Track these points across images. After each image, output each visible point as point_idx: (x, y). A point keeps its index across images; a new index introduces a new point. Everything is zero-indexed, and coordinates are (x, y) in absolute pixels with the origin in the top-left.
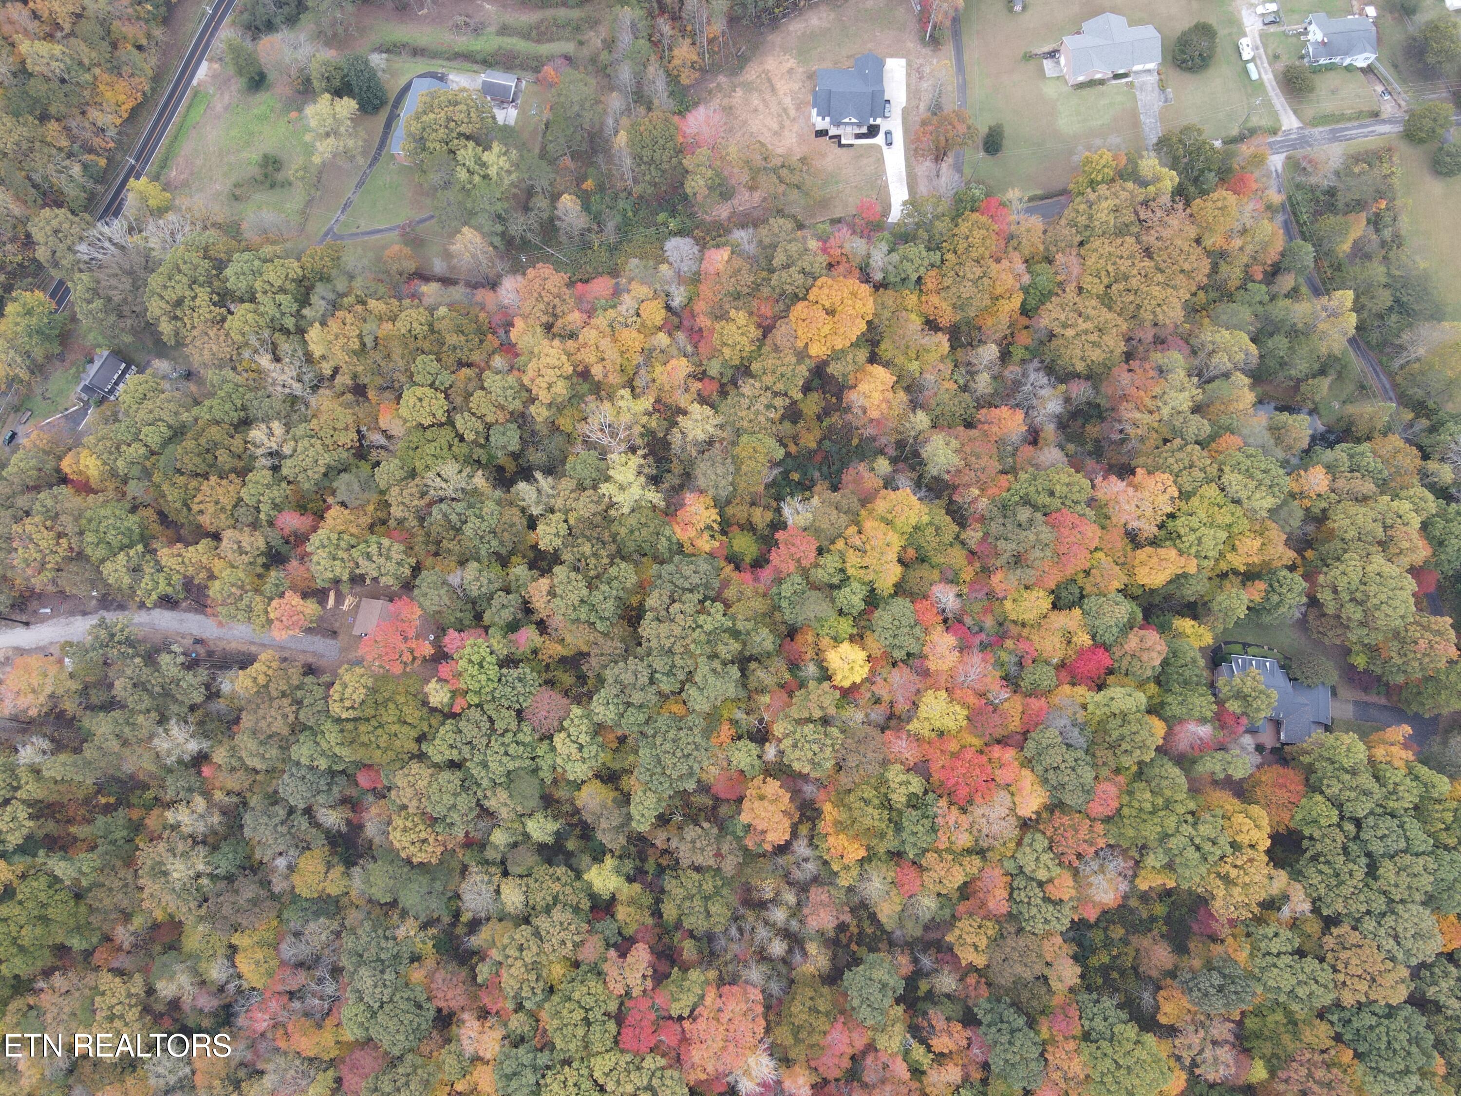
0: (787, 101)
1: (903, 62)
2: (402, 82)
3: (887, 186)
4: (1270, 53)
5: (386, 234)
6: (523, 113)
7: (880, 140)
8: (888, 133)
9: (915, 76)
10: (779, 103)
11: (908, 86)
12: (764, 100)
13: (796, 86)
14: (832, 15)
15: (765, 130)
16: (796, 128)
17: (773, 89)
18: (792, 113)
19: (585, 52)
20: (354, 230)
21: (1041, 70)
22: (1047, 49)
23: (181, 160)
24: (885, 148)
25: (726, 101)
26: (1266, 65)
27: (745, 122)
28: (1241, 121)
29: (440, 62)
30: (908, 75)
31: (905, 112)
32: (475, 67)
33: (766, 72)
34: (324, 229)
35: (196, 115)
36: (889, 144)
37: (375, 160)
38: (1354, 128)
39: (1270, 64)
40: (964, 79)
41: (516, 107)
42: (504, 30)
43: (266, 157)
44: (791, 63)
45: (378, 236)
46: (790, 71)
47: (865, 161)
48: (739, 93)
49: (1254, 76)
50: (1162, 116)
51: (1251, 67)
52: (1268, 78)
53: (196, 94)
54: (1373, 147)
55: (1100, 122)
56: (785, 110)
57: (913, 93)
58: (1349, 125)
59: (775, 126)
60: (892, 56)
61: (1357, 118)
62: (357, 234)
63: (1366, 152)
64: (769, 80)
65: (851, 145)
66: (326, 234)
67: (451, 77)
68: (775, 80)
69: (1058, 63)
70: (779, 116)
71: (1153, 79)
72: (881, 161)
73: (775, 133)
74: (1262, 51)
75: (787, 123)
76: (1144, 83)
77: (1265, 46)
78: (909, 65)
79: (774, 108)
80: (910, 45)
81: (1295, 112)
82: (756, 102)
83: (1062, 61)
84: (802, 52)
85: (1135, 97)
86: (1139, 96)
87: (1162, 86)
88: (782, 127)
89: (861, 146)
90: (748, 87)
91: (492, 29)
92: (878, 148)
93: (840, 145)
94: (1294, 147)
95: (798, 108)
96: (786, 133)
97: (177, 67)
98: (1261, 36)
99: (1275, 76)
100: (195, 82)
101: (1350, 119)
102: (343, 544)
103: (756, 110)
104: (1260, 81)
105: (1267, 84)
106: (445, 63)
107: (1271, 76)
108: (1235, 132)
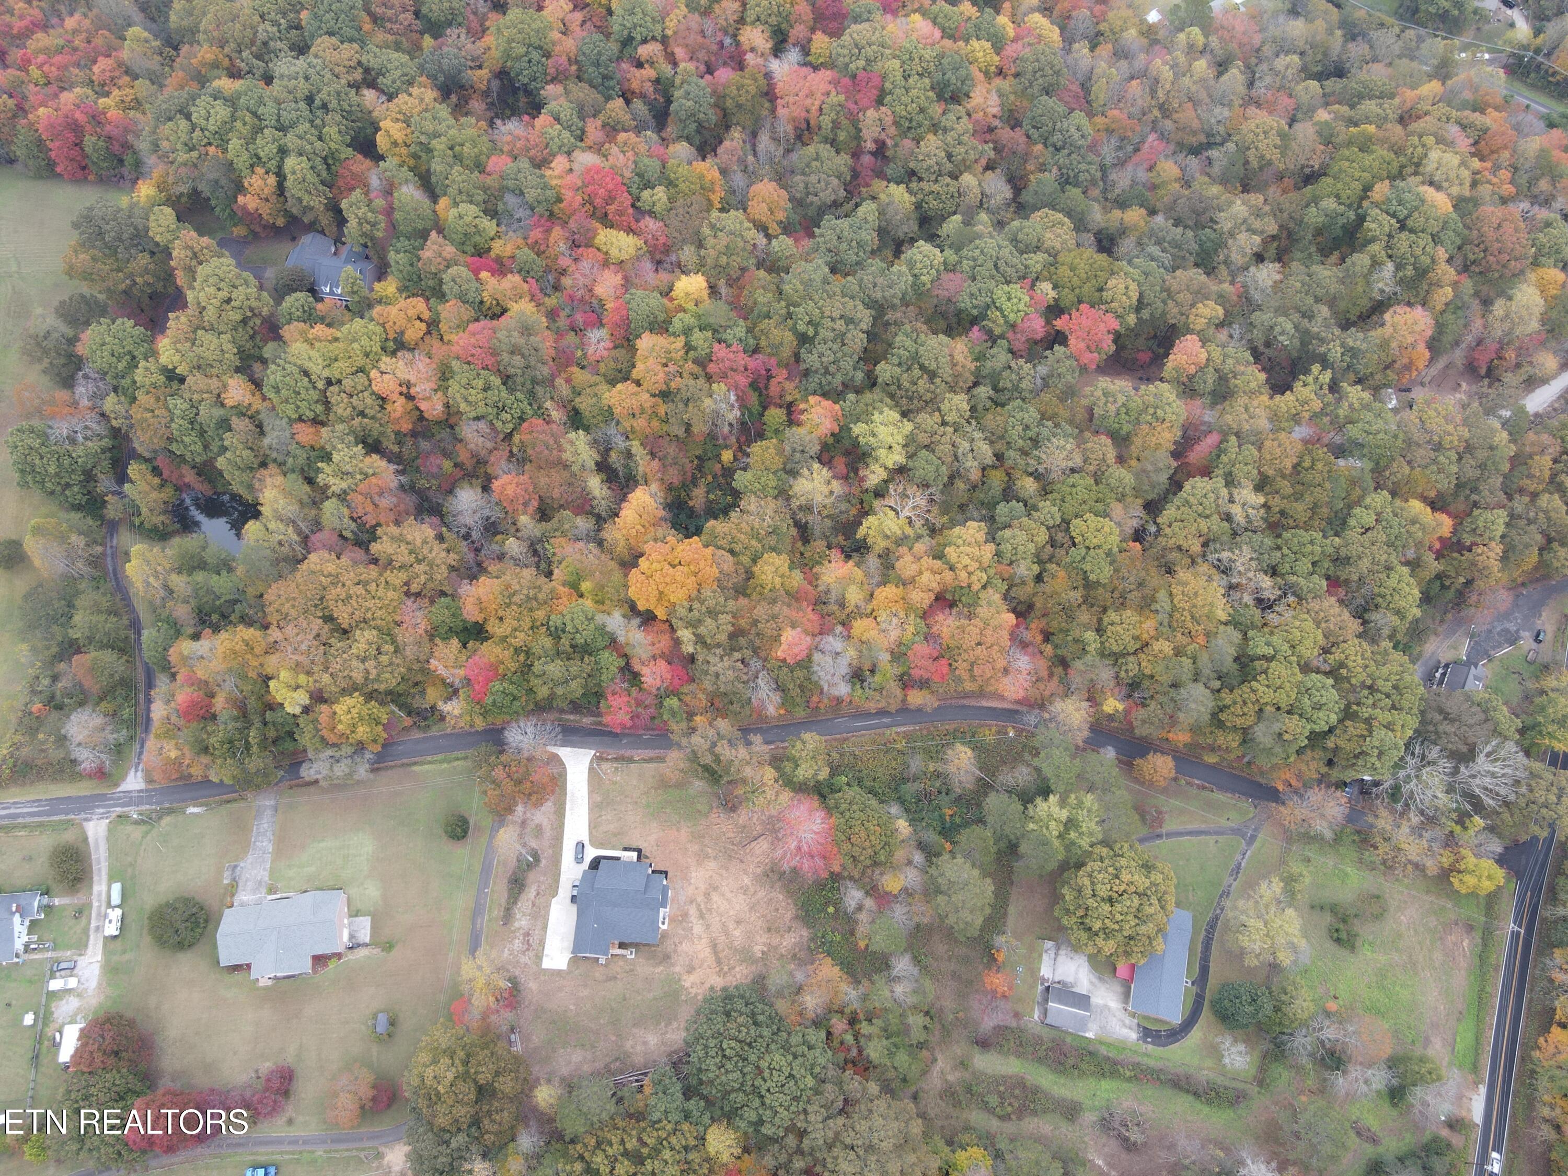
0: (698, 928)
1: (547, 964)
2: (1196, 1035)
3: (591, 792)
4: (84, 921)
5: (1180, 828)
6: (1034, 971)
7: (591, 853)
8: (579, 860)
9: (534, 940)
10: (708, 927)
11: (545, 928)
12: (727, 934)
13: (685, 947)
14: (628, 1045)
15: (729, 895)
16: (690, 890)
17: (714, 946)
18: (693, 911)
19: (958, 1050)
20: (1220, 838)
21: (375, 929)
22: (362, 953)
23: (1463, 964)
24: (587, 843)
25: (775, 941)
26: (95, 904)
27: (752, 909)
28: (154, 833)
29: (1151, 1063)
30: (542, 943)
31: (555, 893)
32: (1103, 1050)
33: (720, 973)
34: (1257, 844)
35: (1466, 1037)
36: (580, 846)
37: (1212, 925)
38: (23, 815)
39: (90, 905)
40: (474, 923)
41: (1044, 980)
42: (1071, 1111)
43: (1353, 948)
44: (688, 981)
45: (1190, 827)
46: (690, 970)
47: (611, 827)
48: (758, 950)
49: (116, 888)
50: (245, 846)
51: (116, 898)
52: (99, 886)
53: (1475, 1068)
54: (14, 790)
55: (323, 845)
56: (702, 916)
57: (541, 915)
58: (28, 820)
59: (715, 897)
60: (559, 972)
61: (15, 827)
62: (1217, 833)
63: (23, 784)
64: (719, 961)
65: (625, 849)
66: (1253, 838)
67: (1133, 1036)
68: (711, 960)
69: (352, 937)
70: (710, 910)
71: (243, 896)
72: (593, 826)
73: (716, 889)
74: (93, 924)
75: (700, 899)
76: (254, 891)
77: (86, 931)
78: (539, 958)
79: (715, 920)
80: (533, 985)
81: (86, 839)
82: (737, 933)
83: (346, 937)
84: (673, 993)
85: (272, 871)
86: (266, 874)
87: (233, 888)
88: (707, 895)
89: (614, 848)
90: (746, 956)
91: (1089, 1117)
92: (595, 843)
93: (639, 851)
94: (103, 797)
95: (685, 915)
96: (702, 887)
97: (1514, 1116)
98: (86, 946)
99: (91, 887)
100: (1483, 1090)
101: (24, 826)
102: (1151, 411)
103: (738, 922)
104: (111, 880)
105: (104, 877)
106: (1145, 1061)
107: (96, 888)
108: (167, 820)
